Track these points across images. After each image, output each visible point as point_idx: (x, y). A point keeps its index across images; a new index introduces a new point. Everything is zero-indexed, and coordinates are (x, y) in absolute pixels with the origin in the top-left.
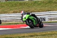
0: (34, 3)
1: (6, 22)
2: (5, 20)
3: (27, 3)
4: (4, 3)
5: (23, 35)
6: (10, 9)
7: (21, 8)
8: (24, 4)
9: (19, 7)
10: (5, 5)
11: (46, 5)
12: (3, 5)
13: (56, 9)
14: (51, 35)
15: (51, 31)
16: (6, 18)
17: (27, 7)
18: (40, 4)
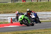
0: (16, 4)
3: (10, 5)
5: (6, 33)
7: (5, 9)
8: (8, 6)
9: (3, 9)
11: (27, 7)
13: (36, 10)
14: (32, 33)
15: (32, 30)
17: (10, 8)
18: (22, 6)
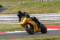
1: (53, 22)
2: (52, 20)
4: (52, 2)
6: (58, 9)
10: (53, 4)
12: (50, 4)
16: (54, 18)
